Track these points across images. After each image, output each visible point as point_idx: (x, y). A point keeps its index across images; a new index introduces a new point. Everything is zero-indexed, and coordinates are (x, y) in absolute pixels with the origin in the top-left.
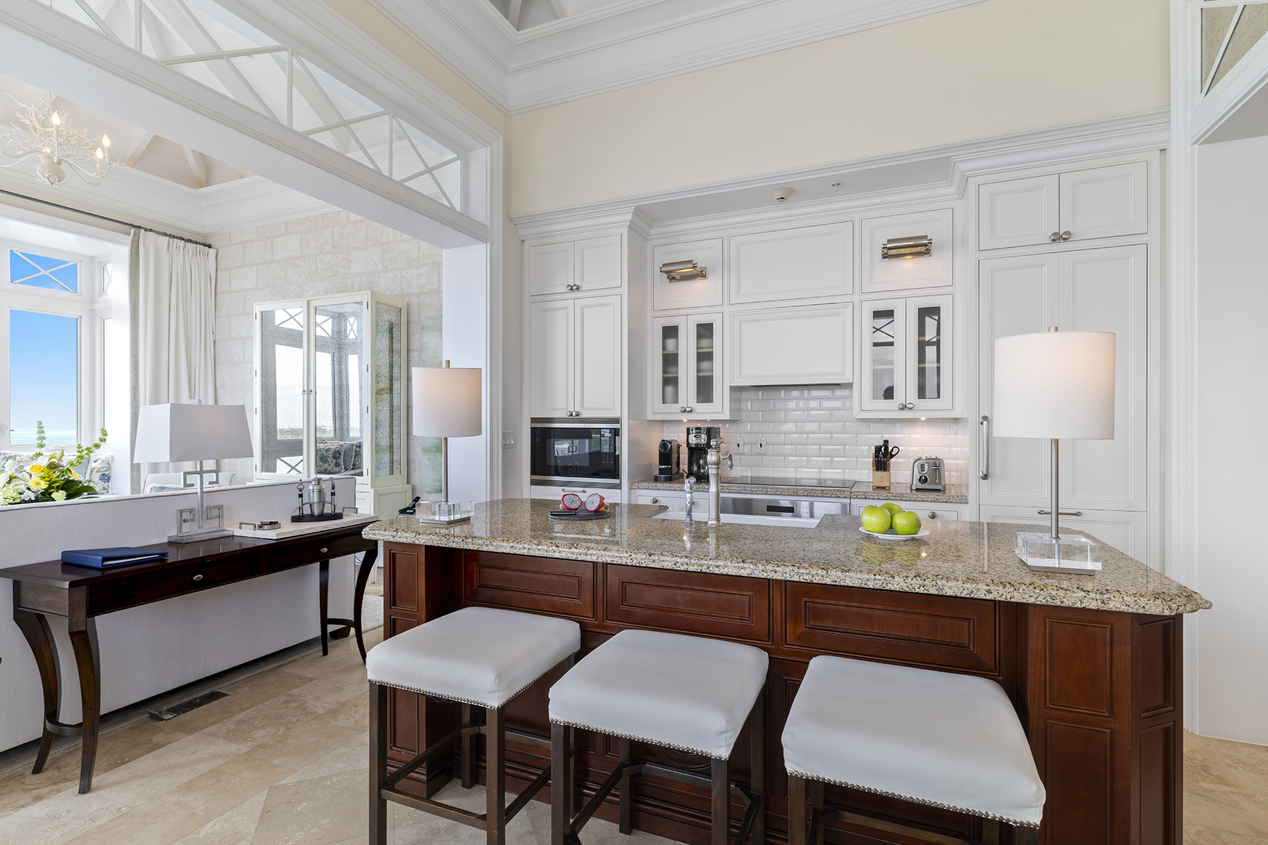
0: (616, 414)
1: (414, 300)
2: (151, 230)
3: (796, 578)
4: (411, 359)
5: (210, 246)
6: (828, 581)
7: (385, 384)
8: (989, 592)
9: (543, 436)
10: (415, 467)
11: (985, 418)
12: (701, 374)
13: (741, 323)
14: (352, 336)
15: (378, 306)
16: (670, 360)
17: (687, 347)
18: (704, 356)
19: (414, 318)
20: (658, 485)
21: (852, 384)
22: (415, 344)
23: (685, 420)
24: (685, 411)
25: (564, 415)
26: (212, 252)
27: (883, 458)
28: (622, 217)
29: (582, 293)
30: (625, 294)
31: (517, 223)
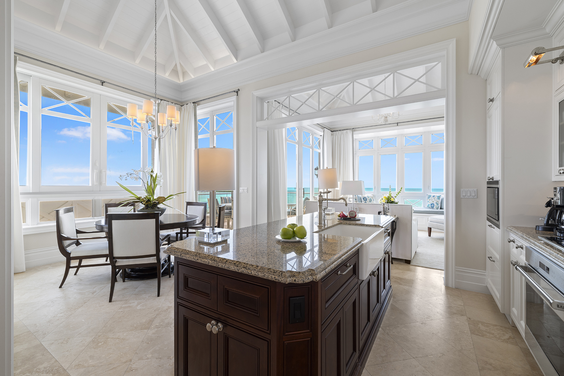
28: (494, 45)
29: (494, 102)
30: (501, 96)
31: (476, 73)
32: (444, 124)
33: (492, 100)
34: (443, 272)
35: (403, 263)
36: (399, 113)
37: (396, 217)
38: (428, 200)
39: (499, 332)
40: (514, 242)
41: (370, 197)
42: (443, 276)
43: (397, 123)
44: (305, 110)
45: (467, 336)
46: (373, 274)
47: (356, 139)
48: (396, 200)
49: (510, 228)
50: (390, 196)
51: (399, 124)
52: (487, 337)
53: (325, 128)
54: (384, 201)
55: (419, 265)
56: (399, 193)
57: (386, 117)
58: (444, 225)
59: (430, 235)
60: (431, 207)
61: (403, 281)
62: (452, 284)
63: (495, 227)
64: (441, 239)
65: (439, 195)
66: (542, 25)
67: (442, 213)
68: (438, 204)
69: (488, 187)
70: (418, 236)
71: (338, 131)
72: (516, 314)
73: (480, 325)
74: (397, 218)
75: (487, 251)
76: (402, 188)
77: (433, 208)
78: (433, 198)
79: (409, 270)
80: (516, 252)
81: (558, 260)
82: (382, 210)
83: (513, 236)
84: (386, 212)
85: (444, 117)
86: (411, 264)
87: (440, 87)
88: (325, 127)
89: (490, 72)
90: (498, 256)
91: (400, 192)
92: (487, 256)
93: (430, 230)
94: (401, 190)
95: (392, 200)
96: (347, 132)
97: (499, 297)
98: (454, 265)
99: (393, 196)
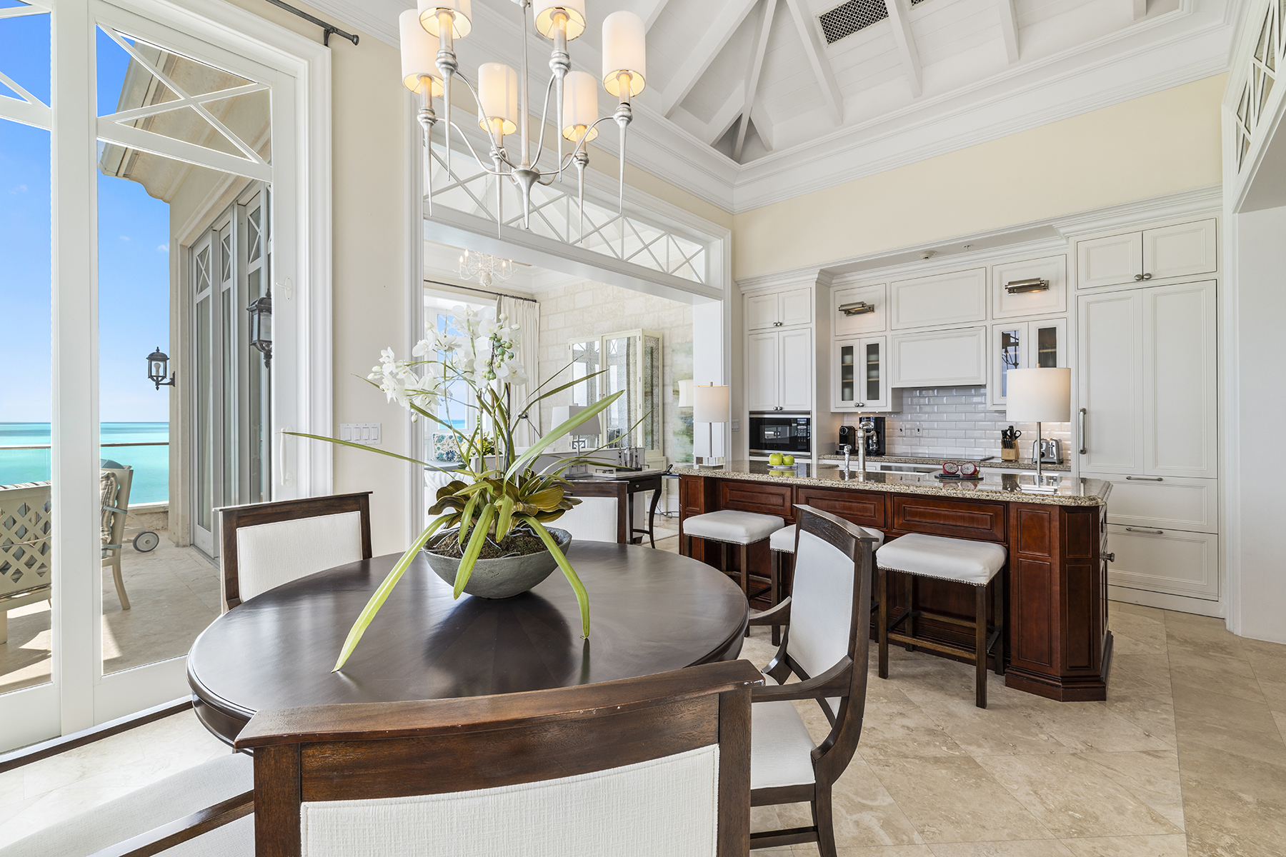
0: (808, 409)
1: (667, 332)
2: (506, 296)
3: (893, 491)
4: (665, 372)
5: (535, 301)
6: (909, 492)
7: (649, 390)
8: (988, 496)
9: (758, 424)
10: (668, 444)
11: (1084, 411)
12: (870, 380)
13: (900, 343)
14: (613, 352)
15: (646, 338)
16: (847, 370)
17: (860, 361)
18: (872, 367)
19: (667, 344)
20: (838, 456)
21: (985, 385)
22: (668, 362)
23: (859, 412)
24: (858, 406)
25: (772, 409)
26: (537, 304)
27: (1009, 439)
29: (783, 328)
30: (814, 327)
33: (778, 325)
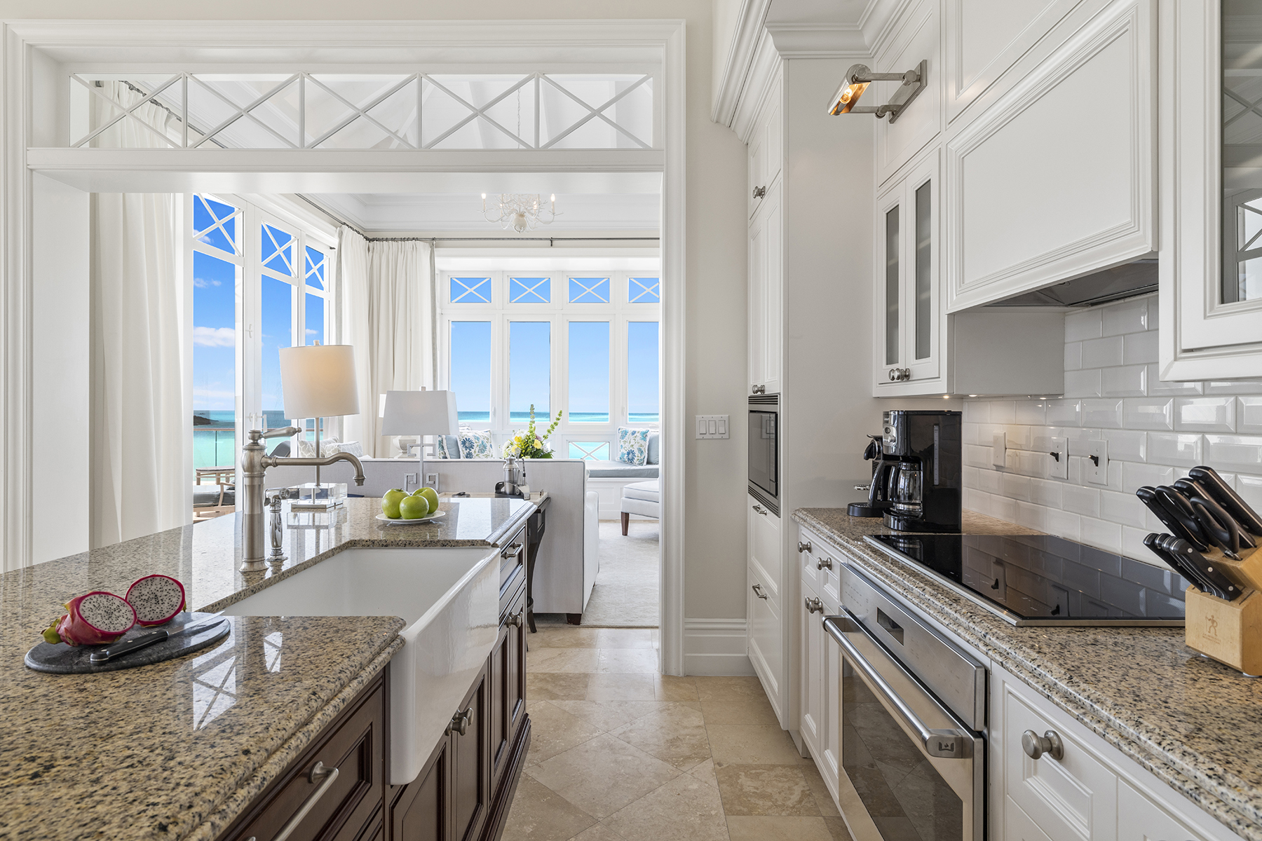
13: (962, 159)
17: (905, 246)
28: (769, 48)
29: (765, 197)
30: (782, 180)
31: (727, 124)
32: (658, 256)
33: (761, 193)
34: (657, 632)
35: (561, 625)
36: (553, 210)
37: (545, 495)
38: (622, 443)
39: (780, 785)
40: (809, 549)
41: (481, 439)
42: (657, 644)
43: (552, 240)
44: (245, 135)
45: (718, 825)
46: (457, 726)
47: (442, 271)
48: (548, 447)
49: (800, 515)
50: (533, 435)
51: (554, 242)
52: (759, 814)
53: (344, 224)
54: (514, 450)
55: (603, 624)
56: (555, 427)
57: (522, 215)
58: (660, 506)
59: (625, 533)
60: (629, 459)
61: (561, 685)
62: (677, 669)
63: (768, 511)
64: (649, 539)
65: (644, 430)
66: (858, 24)
67: (654, 474)
68: (642, 452)
69: (751, 411)
70: (601, 536)
71: (387, 240)
72: (814, 732)
73: (743, 779)
74: (548, 499)
75: (748, 568)
76: (561, 412)
77: (631, 461)
78: (632, 437)
79: (579, 644)
80: (815, 575)
81: (928, 610)
82: (507, 479)
83: (807, 536)
84: (516, 483)
85: (659, 239)
86: (584, 622)
87: (650, 143)
88: (343, 221)
89: (756, 121)
90: (774, 586)
91: (556, 424)
92: (751, 584)
93: (626, 518)
94: (558, 419)
95: (536, 447)
96: (414, 248)
97: (776, 690)
98: (681, 615)
99: (538, 435)
